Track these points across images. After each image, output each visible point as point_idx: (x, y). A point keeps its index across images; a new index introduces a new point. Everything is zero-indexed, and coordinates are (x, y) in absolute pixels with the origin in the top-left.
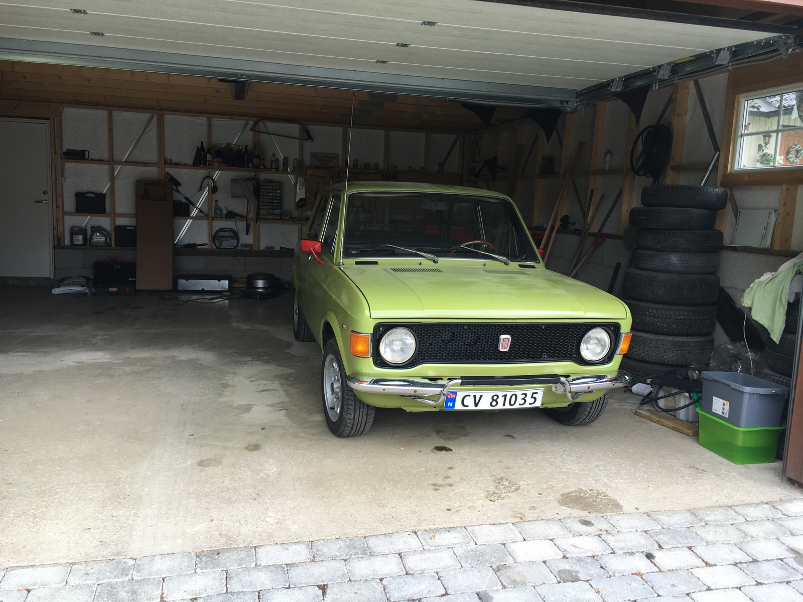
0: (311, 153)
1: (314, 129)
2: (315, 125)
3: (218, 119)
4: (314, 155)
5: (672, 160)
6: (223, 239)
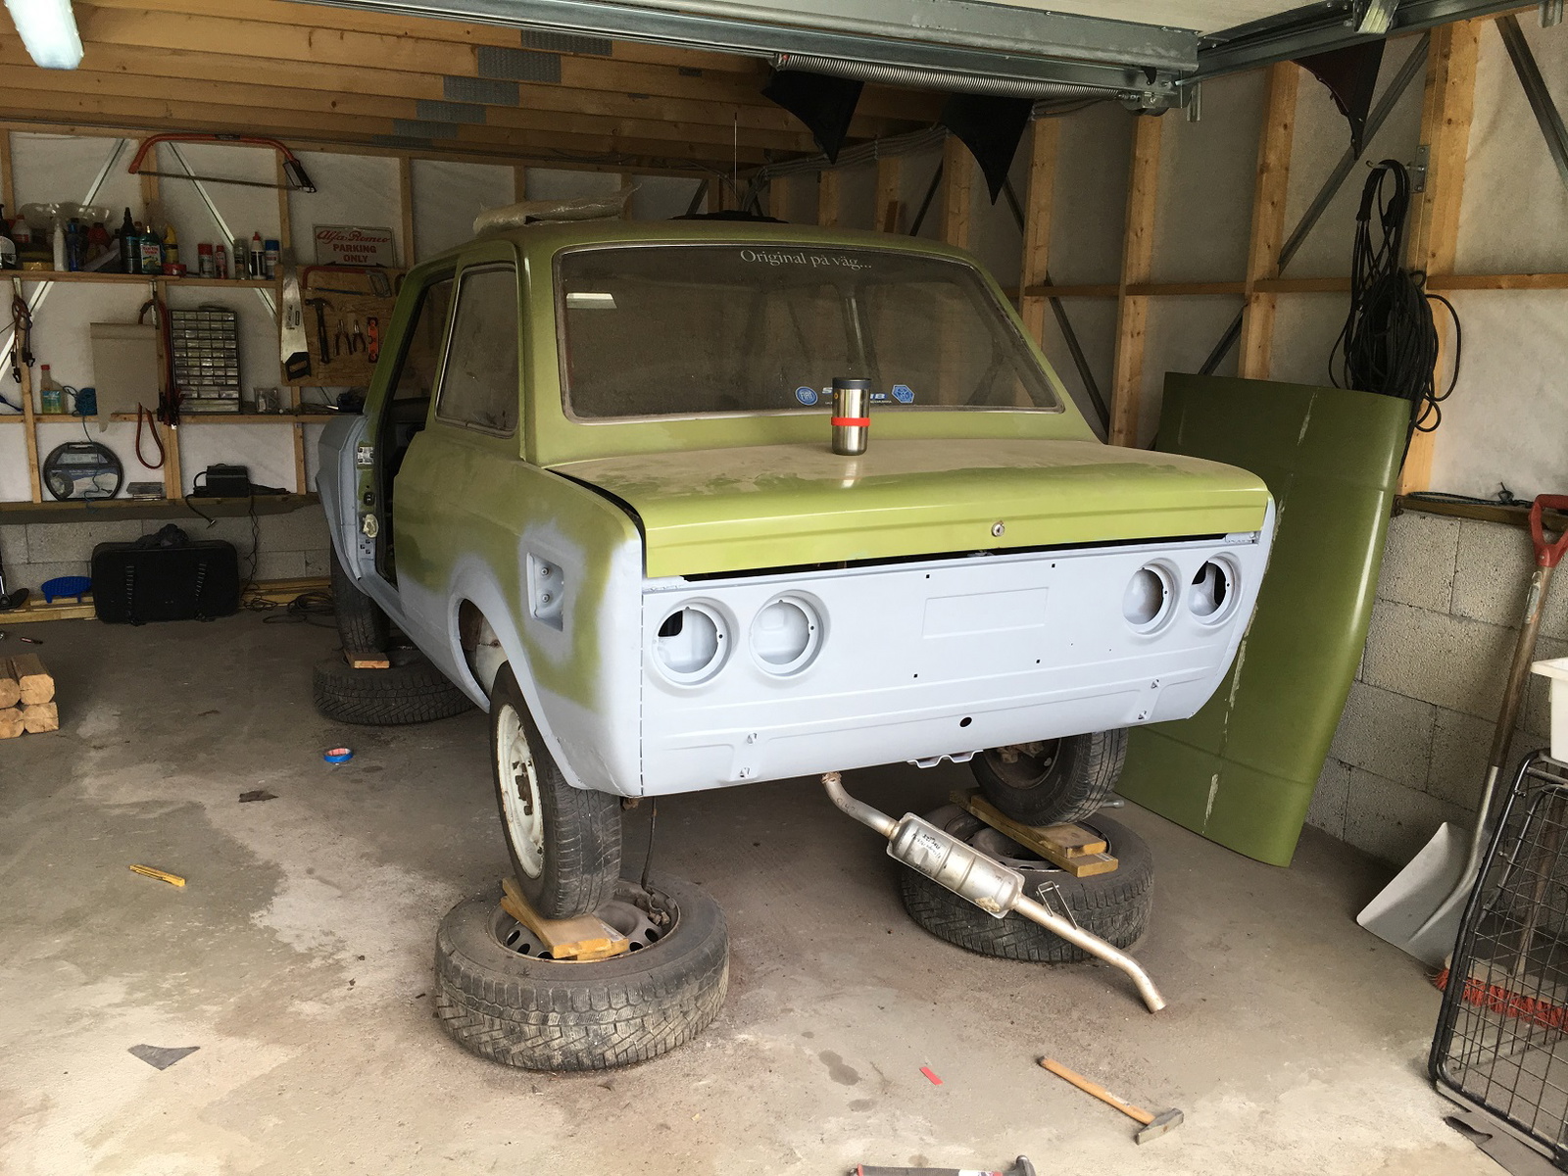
0: (316, 227)
1: (318, 160)
2: (322, 150)
3: (32, 135)
4: (324, 234)
5: (1430, 261)
6: (73, 472)
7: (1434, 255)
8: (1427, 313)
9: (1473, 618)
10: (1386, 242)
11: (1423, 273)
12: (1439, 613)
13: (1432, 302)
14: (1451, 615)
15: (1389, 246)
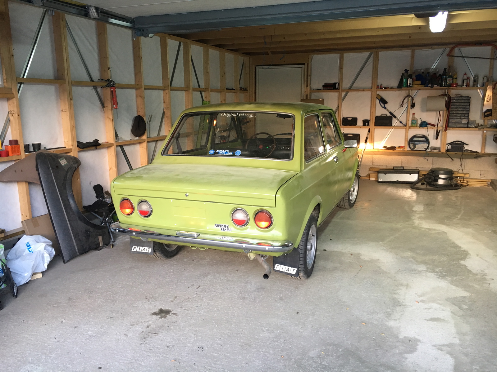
3: (420, 50)
6: (416, 143)
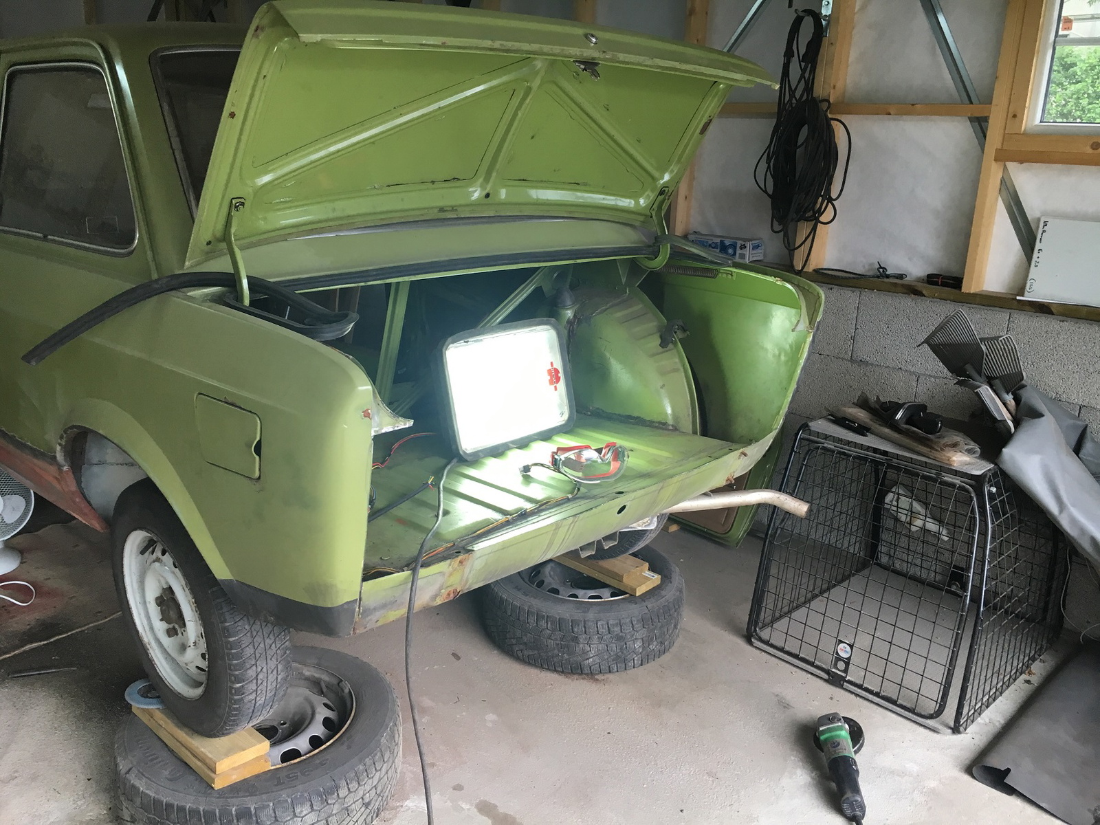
5: (832, 91)
7: (834, 87)
8: (830, 132)
9: (870, 362)
10: (802, 76)
11: (828, 101)
12: (843, 359)
13: (834, 123)
14: (852, 360)
15: (805, 80)
